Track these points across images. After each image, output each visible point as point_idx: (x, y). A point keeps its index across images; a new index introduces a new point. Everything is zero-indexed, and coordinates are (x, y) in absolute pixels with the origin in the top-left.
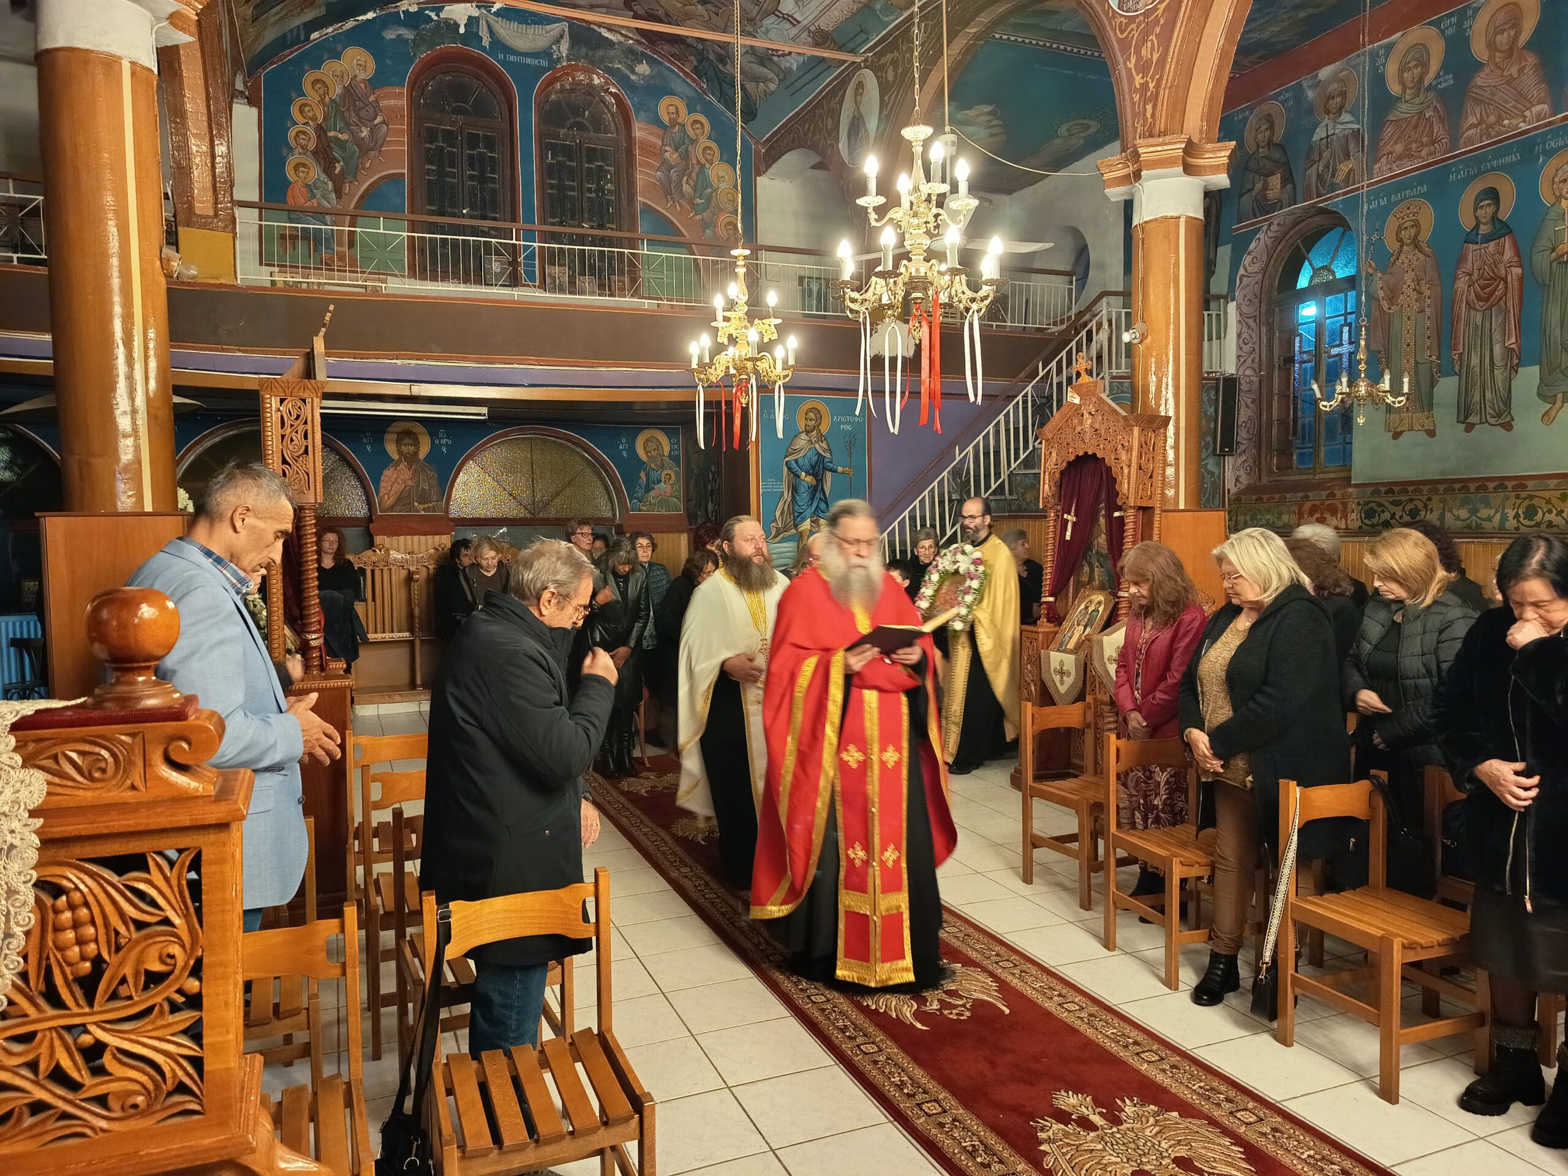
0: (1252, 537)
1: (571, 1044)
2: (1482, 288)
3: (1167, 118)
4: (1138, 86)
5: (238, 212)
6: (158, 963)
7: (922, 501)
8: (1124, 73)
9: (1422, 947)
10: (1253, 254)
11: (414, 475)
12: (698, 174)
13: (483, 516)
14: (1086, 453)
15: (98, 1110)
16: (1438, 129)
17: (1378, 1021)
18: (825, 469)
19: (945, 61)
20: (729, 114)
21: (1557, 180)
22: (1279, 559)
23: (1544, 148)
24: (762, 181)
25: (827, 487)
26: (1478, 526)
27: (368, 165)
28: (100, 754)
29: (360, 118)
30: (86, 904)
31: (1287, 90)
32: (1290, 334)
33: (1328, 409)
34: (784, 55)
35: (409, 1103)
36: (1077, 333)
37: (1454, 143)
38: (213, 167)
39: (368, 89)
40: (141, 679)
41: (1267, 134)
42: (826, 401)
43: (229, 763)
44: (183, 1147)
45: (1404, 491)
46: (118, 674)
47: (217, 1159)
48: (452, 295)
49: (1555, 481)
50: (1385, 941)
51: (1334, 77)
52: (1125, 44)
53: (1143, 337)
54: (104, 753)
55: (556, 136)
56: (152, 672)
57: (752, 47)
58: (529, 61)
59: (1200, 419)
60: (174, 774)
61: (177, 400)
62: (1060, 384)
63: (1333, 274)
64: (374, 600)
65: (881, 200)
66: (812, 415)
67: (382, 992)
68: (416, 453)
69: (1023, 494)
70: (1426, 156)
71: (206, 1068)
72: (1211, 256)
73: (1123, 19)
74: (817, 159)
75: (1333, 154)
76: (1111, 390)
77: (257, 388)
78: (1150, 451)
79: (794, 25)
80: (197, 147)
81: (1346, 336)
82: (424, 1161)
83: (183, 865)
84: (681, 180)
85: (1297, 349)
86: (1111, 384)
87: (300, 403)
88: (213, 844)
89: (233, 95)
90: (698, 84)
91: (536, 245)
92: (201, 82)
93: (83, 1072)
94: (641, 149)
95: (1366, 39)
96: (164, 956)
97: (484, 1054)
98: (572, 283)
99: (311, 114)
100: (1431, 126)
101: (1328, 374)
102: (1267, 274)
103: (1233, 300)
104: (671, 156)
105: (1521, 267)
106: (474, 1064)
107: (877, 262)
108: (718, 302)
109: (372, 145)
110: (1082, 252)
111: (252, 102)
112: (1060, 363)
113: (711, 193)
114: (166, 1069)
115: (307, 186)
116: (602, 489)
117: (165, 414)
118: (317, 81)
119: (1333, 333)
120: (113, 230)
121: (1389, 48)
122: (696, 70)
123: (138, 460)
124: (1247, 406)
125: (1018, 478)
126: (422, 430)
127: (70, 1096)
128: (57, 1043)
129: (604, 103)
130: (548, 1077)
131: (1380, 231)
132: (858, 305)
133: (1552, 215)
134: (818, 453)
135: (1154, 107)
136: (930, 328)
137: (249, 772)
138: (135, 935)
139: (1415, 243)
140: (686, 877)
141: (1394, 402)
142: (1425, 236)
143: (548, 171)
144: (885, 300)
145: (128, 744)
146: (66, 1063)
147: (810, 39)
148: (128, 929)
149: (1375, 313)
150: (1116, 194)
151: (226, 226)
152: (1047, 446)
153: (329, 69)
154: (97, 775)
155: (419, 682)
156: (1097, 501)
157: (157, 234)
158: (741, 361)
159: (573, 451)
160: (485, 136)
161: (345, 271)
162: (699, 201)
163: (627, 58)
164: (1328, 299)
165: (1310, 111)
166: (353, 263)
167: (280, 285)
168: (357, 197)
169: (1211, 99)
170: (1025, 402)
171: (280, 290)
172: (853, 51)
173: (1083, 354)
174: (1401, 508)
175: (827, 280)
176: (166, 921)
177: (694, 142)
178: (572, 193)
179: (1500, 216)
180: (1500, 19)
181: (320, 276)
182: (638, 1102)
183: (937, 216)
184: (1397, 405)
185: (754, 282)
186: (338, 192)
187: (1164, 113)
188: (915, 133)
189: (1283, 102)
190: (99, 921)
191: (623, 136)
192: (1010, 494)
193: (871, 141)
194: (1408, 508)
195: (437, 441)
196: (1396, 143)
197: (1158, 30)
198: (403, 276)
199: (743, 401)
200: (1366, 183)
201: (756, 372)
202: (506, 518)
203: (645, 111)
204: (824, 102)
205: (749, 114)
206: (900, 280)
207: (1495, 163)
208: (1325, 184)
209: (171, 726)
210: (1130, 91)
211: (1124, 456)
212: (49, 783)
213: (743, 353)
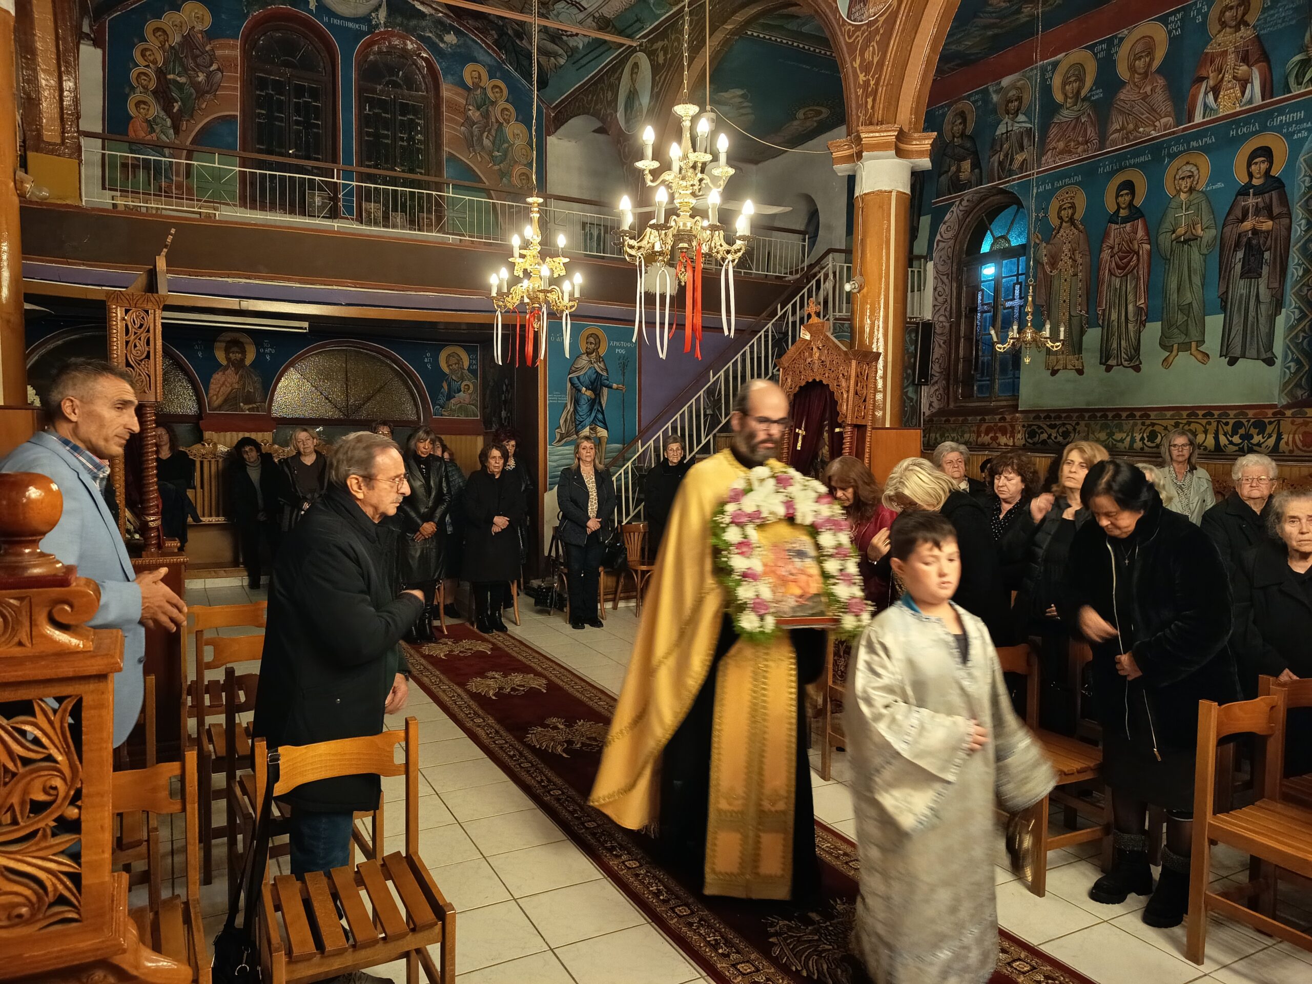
1: (382, 865)
2: (1121, 259)
3: (884, 110)
4: (861, 83)
5: (83, 141)
6: (42, 793)
7: (682, 415)
8: (850, 71)
9: (1065, 774)
10: (948, 224)
11: (240, 379)
12: (497, 131)
13: (302, 416)
14: (814, 380)
16: (1091, 132)
18: (602, 385)
19: (707, 51)
20: (524, 81)
21: (1177, 177)
23: (1169, 152)
24: (552, 140)
25: (604, 400)
26: (1115, 446)
27: (204, 106)
29: (197, 65)
31: (977, 93)
32: (975, 289)
33: (1002, 350)
34: (572, 35)
35: (240, 920)
36: (808, 282)
38: (61, 100)
39: (205, 39)
40: (27, 551)
41: (961, 127)
44: (63, 950)
45: (1060, 418)
46: (6, 546)
47: (92, 959)
48: (278, 224)
49: (1171, 413)
51: (1013, 86)
52: (852, 48)
53: (861, 288)
55: (374, 91)
57: (545, 27)
58: (351, 25)
59: (903, 357)
60: (57, 632)
61: (28, 306)
62: (794, 323)
63: (1009, 242)
64: (202, 487)
65: (656, 164)
66: (592, 340)
67: (213, 827)
68: (242, 360)
70: (1081, 152)
71: (84, 882)
72: (915, 224)
73: (850, 27)
74: (598, 124)
75: (1011, 147)
76: (835, 329)
77: (104, 298)
78: (864, 380)
79: (581, 11)
80: (46, 81)
81: (1017, 292)
82: (253, 968)
83: (65, 710)
84: (482, 135)
85: (979, 301)
86: (834, 324)
87: (143, 314)
88: (92, 692)
89: (80, 36)
90: (498, 55)
91: (354, 183)
92: (50, 24)
94: (448, 107)
95: (1039, 56)
96: (47, 789)
97: (307, 876)
98: (386, 218)
99: (151, 58)
100: (1086, 130)
101: (1003, 322)
102: (958, 241)
103: (931, 260)
104: (474, 114)
105: (1149, 244)
106: (298, 884)
107: (650, 215)
108: (515, 241)
109: (207, 89)
110: (813, 216)
111: (97, 43)
112: (794, 306)
113: (508, 148)
114: (48, 884)
115: (147, 121)
116: (408, 397)
117: (16, 318)
118: (158, 29)
119: (1007, 289)
121: (1055, 65)
122: (496, 42)
124: (940, 346)
126: (249, 340)
129: (416, 66)
130: (363, 893)
131: (1046, 210)
132: (633, 249)
133: (1173, 204)
134: (597, 372)
135: (874, 100)
136: (694, 271)
138: (22, 770)
139: (1072, 221)
140: (479, 726)
141: (1052, 347)
142: (1078, 216)
143: (364, 121)
144: (657, 248)
145: (16, 606)
147: (594, 24)
148: (15, 765)
149: (1040, 275)
150: (842, 169)
151: (72, 153)
152: (784, 373)
153: (169, 19)
156: (822, 420)
157: (11, 158)
158: (534, 292)
159: (383, 362)
160: (311, 88)
161: (183, 199)
162: (498, 154)
163: (437, 27)
164: (1005, 262)
165: (994, 111)
166: (190, 191)
167: (121, 208)
168: (194, 134)
169: (919, 97)
170: (766, 336)
171: (121, 212)
172: (630, 37)
173: (813, 299)
174: (1055, 430)
175: (606, 227)
176: (50, 758)
177: (493, 103)
178: (386, 141)
179: (1135, 203)
180: (1139, 48)
181: (156, 202)
182: (440, 912)
183: (701, 180)
184: (1055, 349)
185: (545, 225)
186: (176, 128)
187: (881, 106)
188: (684, 110)
189: (974, 102)
191: (432, 94)
193: (644, 114)
194: (1061, 430)
195: (262, 350)
196: (1058, 141)
197: (878, 38)
198: (235, 205)
199: (535, 326)
201: (547, 303)
202: (322, 419)
203: (452, 75)
204: (605, 77)
205: (543, 84)
206: (670, 233)
207: (1132, 162)
208: (1005, 170)
209: (56, 591)
210: (855, 85)
211: (844, 384)
213: (536, 286)
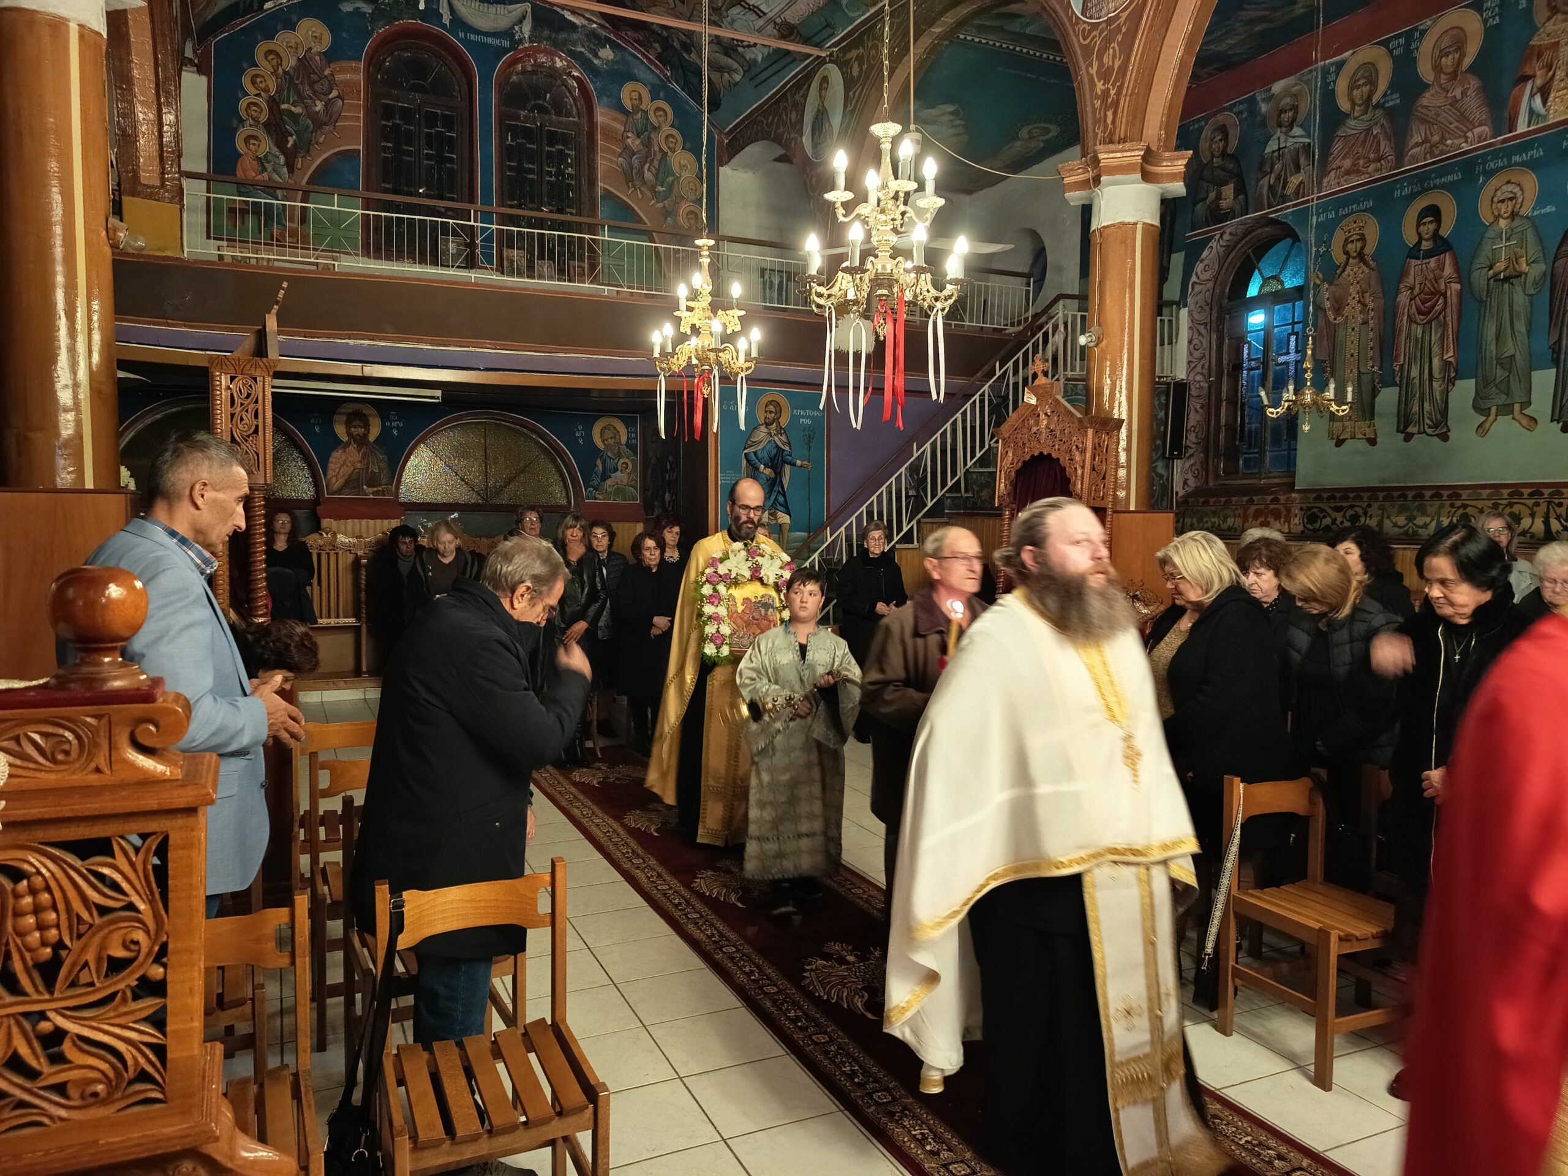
0: (1196, 540)
1: (524, 1034)
2: (1424, 302)
3: (1127, 124)
4: (1099, 92)
5: (185, 183)
6: (121, 949)
7: (880, 497)
8: (1086, 79)
9: (1357, 940)
10: (1206, 262)
11: (363, 457)
12: (660, 161)
13: (433, 501)
14: (1041, 453)
15: (57, 1099)
16: (1385, 147)
17: (1314, 1011)
18: (785, 462)
19: (911, 60)
20: (692, 102)
21: (1496, 199)
22: (1221, 562)
23: (1484, 168)
24: (725, 172)
25: (786, 481)
26: (1415, 533)
27: (322, 140)
28: (63, 736)
29: (315, 92)
30: (48, 889)
31: (1241, 102)
32: (1239, 341)
33: (1274, 416)
34: (749, 46)
35: (357, 1096)
36: (1033, 335)
37: (1399, 163)
38: (161, 136)
39: (324, 62)
40: (107, 660)
41: (1221, 144)
42: (785, 393)
43: (198, 748)
44: (144, 1136)
45: (1345, 498)
46: (83, 654)
47: (179, 1148)
48: (406, 275)
49: (1488, 491)
50: (1323, 934)
51: (1287, 92)
52: (1087, 51)
53: (1099, 341)
54: (68, 734)
55: (517, 118)
56: (118, 653)
57: (717, 37)
58: (490, 40)
59: (1151, 424)
60: (141, 757)
61: (121, 374)
62: (1016, 385)
63: (1282, 283)
65: (849, 196)
66: (771, 408)
67: (328, 983)
68: (366, 436)
69: (978, 492)
70: (1372, 172)
71: (170, 1056)
72: (1165, 263)
73: (1086, 26)
74: (780, 152)
75: (1284, 167)
76: (1066, 391)
77: (207, 365)
78: (1103, 452)
79: (760, 17)
80: (143, 114)
81: (1292, 344)
82: (372, 1153)
83: (149, 850)
84: (642, 167)
85: (1245, 356)
86: (1065, 385)
87: (251, 382)
88: (180, 828)
89: (182, 62)
90: (662, 71)
91: (494, 227)
92: (149, 48)
93: (42, 1060)
94: (603, 134)
95: (1319, 55)
96: (128, 944)
97: (436, 1045)
98: (531, 267)
99: (263, 85)
100: (1378, 143)
101: (1275, 381)
102: (1218, 282)
103: (1185, 306)
104: (634, 142)
105: (1460, 283)
106: (425, 1055)
107: (842, 258)
108: (681, 291)
109: (326, 119)
110: (1040, 255)
111: (201, 70)
112: (1016, 364)
113: (673, 182)
114: (128, 1057)
115: (258, 159)
116: (557, 477)
117: (108, 389)
118: (270, 52)
119: (1280, 341)
120: (56, 197)
121: (1340, 65)
122: (659, 57)
123: (79, 436)
124: (1197, 411)
125: (974, 476)
126: (373, 411)
127: (28, 1084)
128: (15, 1030)
129: (566, 87)
130: (500, 1067)
131: (1328, 243)
132: (822, 298)
133: (1490, 234)
134: (777, 446)
135: (1115, 114)
136: (895, 323)
137: (214, 756)
138: (98, 921)
139: (1361, 256)
140: (638, 868)
141: (1338, 411)
142: (1369, 250)
143: (507, 153)
144: (851, 296)
145: (93, 726)
146: (24, 1051)
147: (775, 32)
148: (91, 915)
149: (1321, 323)
150: (1075, 198)
151: (173, 197)
152: (1004, 445)
153: (282, 40)
154: (60, 757)
155: (364, 669)
157: (103, 203)
158: (704, 352)
159: (528, 436)
160: (444, 116)
161: (297, 248)
162: (661, 189)
163: (590, 41)
164: (1277, 307)
165: (1263, 124)
166: (305, 240)
167: (228, 260)
168: (310, 172)
169: (1170, 108)
170: (982, 401)
171: (227, 264)
172: (818, 45)
173: (1039, 355)
174: (1342, 513)
175: (789, 273)
176: (131, 907)
177: (656, 129)
178: (531, 176)
179: (1441, 233)
180: (1446, 42)
181: (267, 252)
182: (592, 1092)
183: (903, 214)
184: (1341, 414)
185: (716, 272)
186: (290, 166)
187: (1124, 120)
188: (884, 130)
189: (1238, 114)
190: (61, 906)
191: (585, 120)
192: (966, 491)
193: (835, 137)
194: (1348, 514)
195: (388, 424)
196: (1344, 158)
197: (1120, 38)
198: (357, 255)
199: (706, 392)
200: (1315, 196)
201: (719, 364)
202: (457, 504)
203: (608, 97)
204: (789, 95)
205: (714, 105)
206: (867, 277)
207: (1437, 181)
208: (1277, 195)
209: (139, 709)
210: (1091, 96)
211: (1078, 457)
212: (10, 765)
213: (706, 344)
